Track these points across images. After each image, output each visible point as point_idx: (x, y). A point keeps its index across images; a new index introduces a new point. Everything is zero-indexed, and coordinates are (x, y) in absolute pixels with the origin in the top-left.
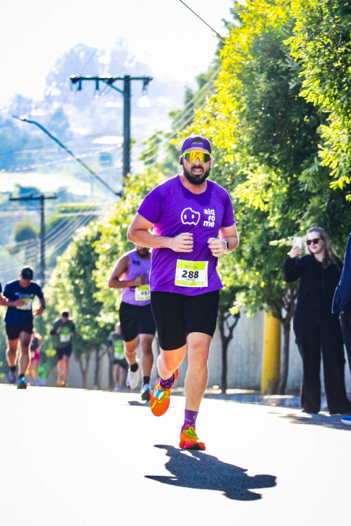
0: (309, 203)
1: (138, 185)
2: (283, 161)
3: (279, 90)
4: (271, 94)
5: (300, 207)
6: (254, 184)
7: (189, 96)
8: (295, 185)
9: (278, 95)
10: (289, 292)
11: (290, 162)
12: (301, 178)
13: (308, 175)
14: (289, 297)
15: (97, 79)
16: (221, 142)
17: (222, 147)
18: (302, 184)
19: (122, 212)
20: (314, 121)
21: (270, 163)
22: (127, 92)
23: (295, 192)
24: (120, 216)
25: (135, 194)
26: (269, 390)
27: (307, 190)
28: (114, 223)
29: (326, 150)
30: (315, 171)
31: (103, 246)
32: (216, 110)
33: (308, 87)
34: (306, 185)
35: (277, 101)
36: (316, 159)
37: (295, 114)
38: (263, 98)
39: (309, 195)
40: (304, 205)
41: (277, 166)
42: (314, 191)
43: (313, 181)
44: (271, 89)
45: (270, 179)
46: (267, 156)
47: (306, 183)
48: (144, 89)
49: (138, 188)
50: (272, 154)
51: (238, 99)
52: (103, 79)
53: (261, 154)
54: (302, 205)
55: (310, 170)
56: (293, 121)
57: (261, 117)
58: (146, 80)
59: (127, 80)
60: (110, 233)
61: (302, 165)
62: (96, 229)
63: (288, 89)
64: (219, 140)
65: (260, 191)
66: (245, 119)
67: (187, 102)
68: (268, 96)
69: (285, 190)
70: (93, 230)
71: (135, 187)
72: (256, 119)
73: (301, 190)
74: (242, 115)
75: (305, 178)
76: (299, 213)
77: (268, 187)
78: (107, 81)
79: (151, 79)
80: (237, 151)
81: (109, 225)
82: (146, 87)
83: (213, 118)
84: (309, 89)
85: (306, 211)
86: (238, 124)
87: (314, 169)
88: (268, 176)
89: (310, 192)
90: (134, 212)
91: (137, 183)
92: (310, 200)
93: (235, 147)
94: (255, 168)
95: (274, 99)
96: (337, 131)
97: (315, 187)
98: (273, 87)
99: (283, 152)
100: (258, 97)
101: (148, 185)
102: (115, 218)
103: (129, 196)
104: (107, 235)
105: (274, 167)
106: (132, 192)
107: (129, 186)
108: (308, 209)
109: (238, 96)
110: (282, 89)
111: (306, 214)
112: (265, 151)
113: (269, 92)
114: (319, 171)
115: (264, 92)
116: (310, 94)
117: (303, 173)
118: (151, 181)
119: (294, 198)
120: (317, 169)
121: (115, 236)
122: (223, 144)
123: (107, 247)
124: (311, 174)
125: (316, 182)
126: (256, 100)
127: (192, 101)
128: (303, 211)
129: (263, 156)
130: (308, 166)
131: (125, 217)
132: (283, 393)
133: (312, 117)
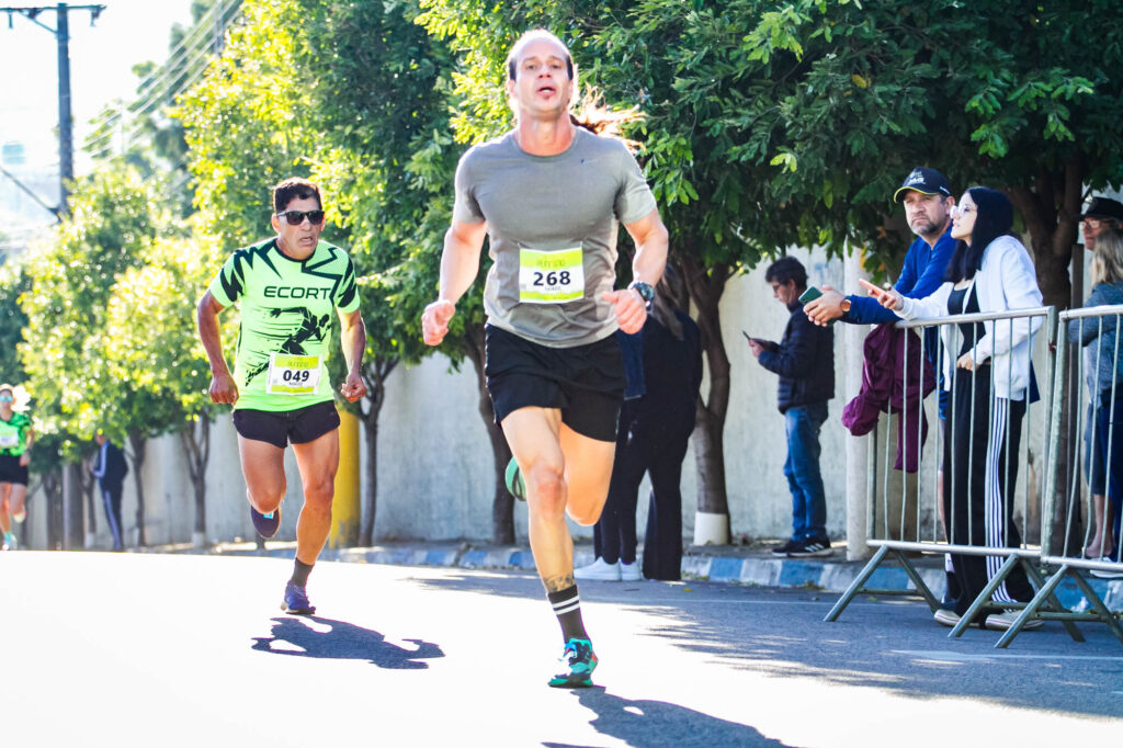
0: (427, 209)
1: (95, 192)
2: (376, 140)
3: (366, 16)
4: (352, 24)
5: (409, 216)
6: (324, 180)
7: (178, 36)
8: (397, 181)
9: (363, 24)
10: (373, 367)
11: (389, 139)
12: (411, 167)
13: (424, 161)
14: (373, 377)
15: (9, 10)
16: (264, 109)
17: (267, 117)
18: (413, 175)
19: (68, 241)
20: (430, 68)
21: (353, 142)
22: (63, 31)
23: (398, 191)
24: (65, 247)
25: (89, 208)
26: (342, 539)
27: (422, 188)
28: (56, 261)
29: (464, 115)
30: (436, 153)
31: (36, 301)
32: (243, 56)
33: (429, 9)
34: (421, 178)
35: (364, 35)
36: (436, 133)
37: (396, 56)
38: (339, 30)
39: (425, 195)
40: (415, 213)
41: (365, 147)
42: (434, 189)
43: (433, 172)
44: (352, 15)
45: (351, 170)
46: (348, 130)
47: (420, 175)
48: (92, 24)
49: (94, 198)
50: (356, 127)
51: (295, 34)
52: (20, 10)
53: (338, 127)
54: (412, 213)
55: (428, 153)
56: (392, 69)
57: (336, 64)
58: (97, 11)
59: (63, 10)
60: (49, 276)
61: (411, 144)
62: (17, 272)
63: (382, 13)
64: (260, 106)
65: (336, 193)
66: (307, 66)
67: (174, 45)
68: (347, 26)
69: (380, 188)
70: (12, 274)
71: (89, 196)
72: (327, 67)
73: (412, 187)
74: (302, 61)
75: (419, 166)
76: (407, 228)
77: (349, 185)
78: (27, 13)
79: (105, 7)
80: (294, 124)
81: (47, 264)
82: (96, 21)
83: (239, 69)
84: (432, 10)
85: (419, 223)
86: (294, 77)
87: (434, 149)
88: (348, 166)
89: (427, 190)
90: (89, 238)
91: (92, 188)
92: (428, 205)
93: (290, 117)
94: (326, 153)
95: (356, 32)
96: (482, 81)
97: (435, 182)
98: (355, 11)
99: (376, 123)
100: (331, 28)
101: (111, 191)
102: (57, 251)
103: (78, 213)
104: (44, 281)
105: (360, 150)
106: (83, 205)
107: (79, 194)
108: (425, 220)
109: (294, 28)
110: (371, 15)
111: (422, 229)
112: (345, 122)
113: (348, 19)
114: (442, 154)
115: (340, 20)
116: (434, 20)
117: (414, 157)
118: (114, 186)
119: (397, 201)
120: (439, 151)
121: (57, 282)
122: (269, 112)
123: (44, 301)
124: (429, 160)
125: (437, 173)
126: (327, 35)
127: (183, 43)
128: (415, 225)
129: (342, 132)
130: (422, 146)
131: (74, 248)
132: (369, 544)
133: (426, 61)
